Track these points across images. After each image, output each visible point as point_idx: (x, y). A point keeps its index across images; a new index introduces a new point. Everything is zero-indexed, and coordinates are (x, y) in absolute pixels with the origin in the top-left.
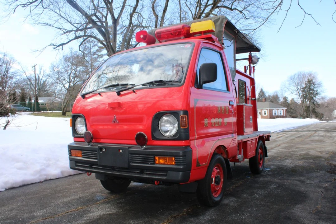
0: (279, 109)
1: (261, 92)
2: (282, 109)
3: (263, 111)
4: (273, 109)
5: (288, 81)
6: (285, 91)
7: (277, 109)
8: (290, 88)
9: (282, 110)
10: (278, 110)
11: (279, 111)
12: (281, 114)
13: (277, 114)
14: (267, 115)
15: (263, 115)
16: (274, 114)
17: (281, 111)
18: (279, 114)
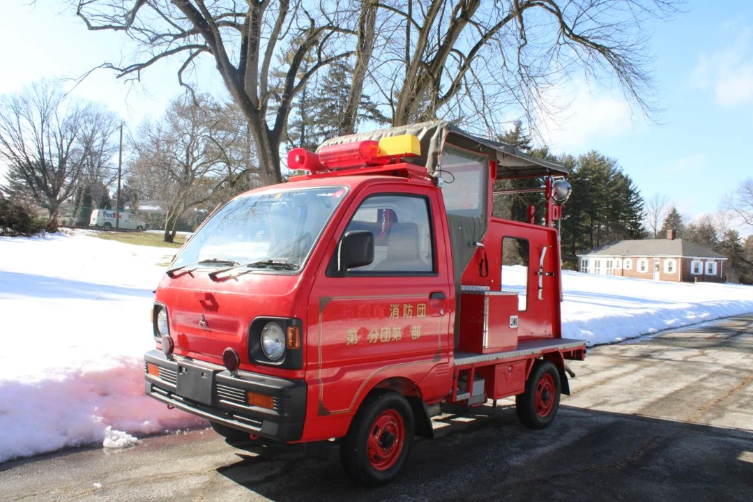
0: (706, 260)
1: (671, 216)
2: (716, 261)
3: (666, 263)
4: (692, 259)
5: (739, 192)
6: (731, 217)
7: (702, 260)
8: (744, 209)
9: (716, 263)
10: (704, 261)
11: (707, 263)
12: (710, 270)
13: (701, 272)
14: (674, 271)
15: (666, 270)
16: (693, 272)
17: (711, 265)
18: (707, 272)
